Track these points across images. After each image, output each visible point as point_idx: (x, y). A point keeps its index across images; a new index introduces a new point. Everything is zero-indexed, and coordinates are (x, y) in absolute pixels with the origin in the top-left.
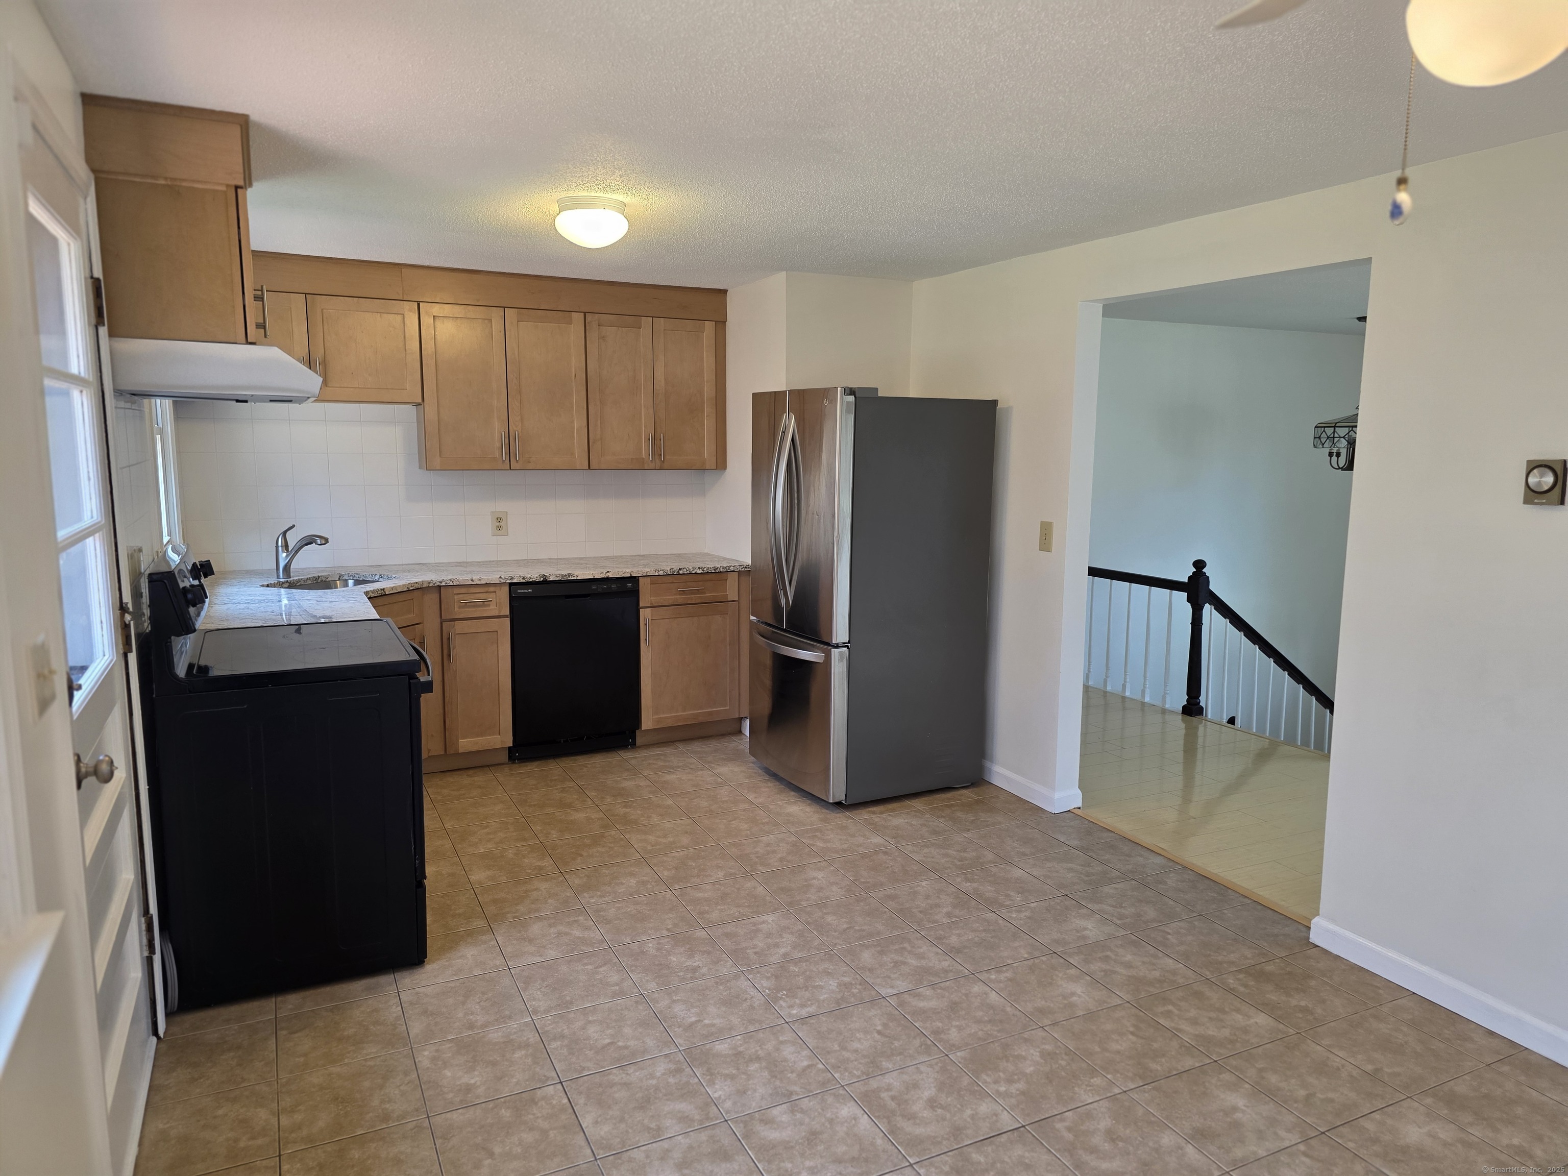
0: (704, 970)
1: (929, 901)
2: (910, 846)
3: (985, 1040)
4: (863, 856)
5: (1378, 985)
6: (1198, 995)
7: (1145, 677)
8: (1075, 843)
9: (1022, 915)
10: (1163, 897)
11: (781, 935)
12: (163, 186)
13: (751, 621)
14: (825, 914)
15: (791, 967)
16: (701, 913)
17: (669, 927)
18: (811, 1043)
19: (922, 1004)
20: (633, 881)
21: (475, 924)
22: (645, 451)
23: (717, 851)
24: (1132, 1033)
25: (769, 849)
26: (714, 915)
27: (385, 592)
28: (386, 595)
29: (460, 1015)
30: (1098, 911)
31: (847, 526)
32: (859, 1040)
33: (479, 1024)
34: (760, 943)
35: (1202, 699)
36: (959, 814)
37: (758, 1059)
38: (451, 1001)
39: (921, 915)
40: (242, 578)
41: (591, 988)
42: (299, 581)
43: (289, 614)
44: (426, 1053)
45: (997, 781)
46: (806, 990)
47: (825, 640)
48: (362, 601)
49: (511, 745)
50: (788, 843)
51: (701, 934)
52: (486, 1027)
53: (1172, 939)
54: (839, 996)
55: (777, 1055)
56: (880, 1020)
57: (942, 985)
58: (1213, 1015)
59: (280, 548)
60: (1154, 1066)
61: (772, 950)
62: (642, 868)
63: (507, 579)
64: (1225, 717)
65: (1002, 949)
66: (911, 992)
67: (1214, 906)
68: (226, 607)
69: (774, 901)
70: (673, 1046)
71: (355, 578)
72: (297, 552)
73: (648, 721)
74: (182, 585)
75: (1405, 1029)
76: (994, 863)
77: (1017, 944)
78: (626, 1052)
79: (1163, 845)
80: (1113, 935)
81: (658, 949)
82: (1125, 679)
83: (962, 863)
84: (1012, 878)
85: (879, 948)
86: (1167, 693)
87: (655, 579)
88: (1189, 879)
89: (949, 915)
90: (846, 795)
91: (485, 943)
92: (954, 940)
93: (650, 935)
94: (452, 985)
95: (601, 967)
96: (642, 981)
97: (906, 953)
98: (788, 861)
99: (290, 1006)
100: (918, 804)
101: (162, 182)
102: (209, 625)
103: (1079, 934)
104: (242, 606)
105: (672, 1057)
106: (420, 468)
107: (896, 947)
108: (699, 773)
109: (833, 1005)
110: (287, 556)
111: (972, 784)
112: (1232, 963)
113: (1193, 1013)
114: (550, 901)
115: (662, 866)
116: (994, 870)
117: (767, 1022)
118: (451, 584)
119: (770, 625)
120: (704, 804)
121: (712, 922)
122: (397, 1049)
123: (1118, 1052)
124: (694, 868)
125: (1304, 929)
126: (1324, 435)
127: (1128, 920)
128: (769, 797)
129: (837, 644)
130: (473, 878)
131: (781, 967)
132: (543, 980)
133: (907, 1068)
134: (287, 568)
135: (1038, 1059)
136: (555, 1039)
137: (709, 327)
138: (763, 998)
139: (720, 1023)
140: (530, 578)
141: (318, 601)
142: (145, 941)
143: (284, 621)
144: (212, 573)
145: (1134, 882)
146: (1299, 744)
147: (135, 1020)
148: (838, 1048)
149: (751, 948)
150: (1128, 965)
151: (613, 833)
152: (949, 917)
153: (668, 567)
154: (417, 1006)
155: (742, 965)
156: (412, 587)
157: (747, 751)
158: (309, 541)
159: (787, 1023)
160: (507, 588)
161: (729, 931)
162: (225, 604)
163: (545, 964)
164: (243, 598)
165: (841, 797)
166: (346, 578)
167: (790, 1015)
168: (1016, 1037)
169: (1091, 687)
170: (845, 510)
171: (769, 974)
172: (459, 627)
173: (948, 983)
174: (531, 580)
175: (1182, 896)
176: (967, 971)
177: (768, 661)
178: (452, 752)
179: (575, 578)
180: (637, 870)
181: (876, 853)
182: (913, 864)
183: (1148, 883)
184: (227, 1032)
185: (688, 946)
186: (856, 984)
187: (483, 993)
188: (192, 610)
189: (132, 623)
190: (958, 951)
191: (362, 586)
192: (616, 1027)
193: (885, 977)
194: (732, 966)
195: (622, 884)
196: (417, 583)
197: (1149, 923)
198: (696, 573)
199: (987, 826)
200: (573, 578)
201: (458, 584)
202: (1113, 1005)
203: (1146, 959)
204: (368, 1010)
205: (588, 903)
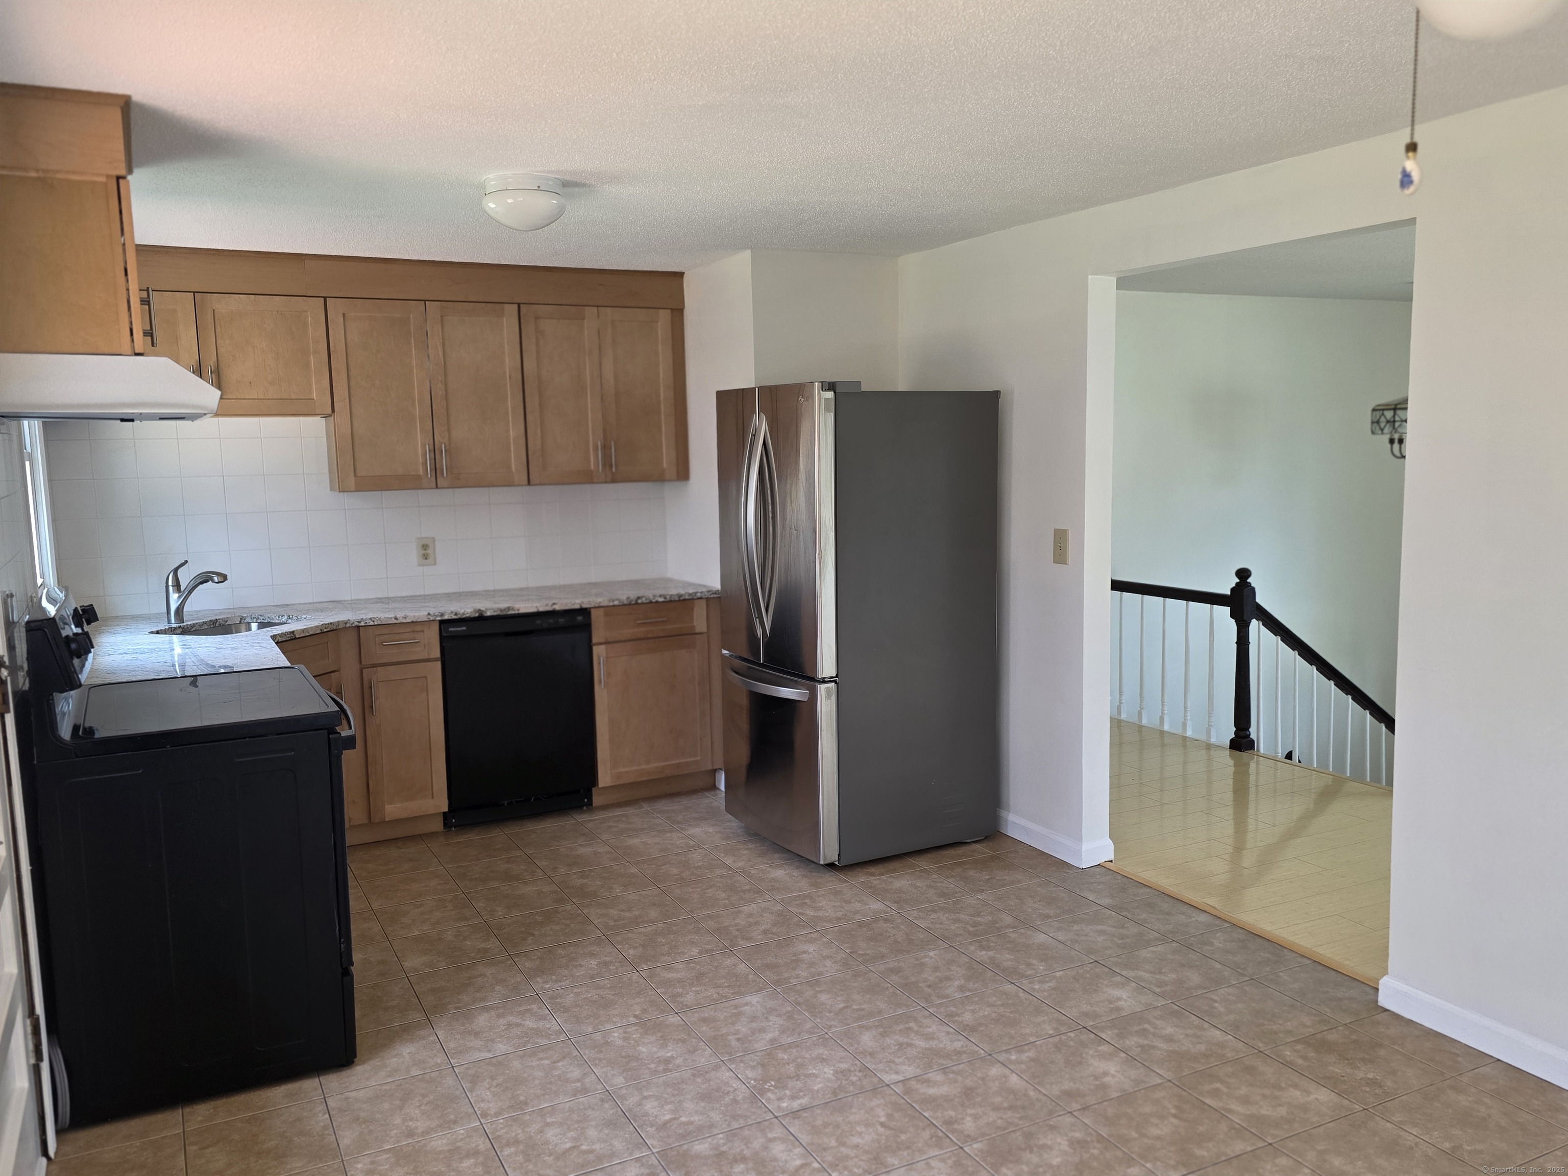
0: (679, 1061)
1: (938, 974)
2: (915, 911)
3: (1005, 1129)
4: (861, 925)
5: (1457, 1052)
6: (1250, 1070)
7: (1185, 708)
8: (1107, 901)
9: (1046, 986)
10: (1209, 960)
11: (767, 1018)
12: (33, 179)
13: (723, 656)
14: (818, 992)
15: (780, 1055)
16: (674, 996)
17: (637, 1013)
18: (805, 1138)
19: (932, 1091)
20: (594, 963)
21: (411, 1017)
22: (594, 461)
23: (690, 924)
24: (1175, 1116)
25: (751, 920)
26: (689, 998)
27: (295, 636)
28: (296, 638)
29: (398, 1121)
30: (1133, 978)
31: (831, 540)
32: (860, 1134)
33: (420, 1131)
34: (743, 1028)
35: (1253, 730)
36: (972, 873)
37: (743, 1159)
38: (386, 1106)
39: (929, 990)
40: (127, 625)
41: (548, 1086)
42: (193, 626)
43: (183, 666)
44: (360, 1166)
45: (1012, 832)
46: (797, 1080)
47: (809, 674)
48: (269, 647)
49: (446, 810)
50: (772, 913)
51: (674, 1019)
52: (428, 1133)
53: (1219, 1007)
54: (836, 1086)
55: (766, 1153)
56: (883, 1110)
57: (954, 1068)
58: (1267, 1092)
59: (171, 589)
60: (1199, 1152)
61: (757, 1035)
62: (603, 948)
63: (437, 616)
64: (1280, 751)
65: (1023, 1025)
66: (919, 1078)
67: (1268, 969)
68: (111, 658)
69: (758, 980)
70: (644, 1149)
71: (259, 621)
72: (190, 592)
73: (605, 777)
74: (64, 633)
75: (1487, 1101)
76: (1013, 928)
77: (1040, 1019)
78: (591, 1157)
79: (1211, 901)
80: (1151, 1004)
81: (625, 1039)
82: (1163, 710)
83: (976, 928)
84: (1033, 944)
85: (881, 1030)
86: (1211, 726)
87: (610, 610)
88: (1239, 939)
89: (961, 989)
90: (839, 855)
91: (424, 1038)
92: (967, 1017)
93: (615, 1023)
94: (387, 1087)
95: (559, 1061)
96: (606, 1076)
97: (913, 1035)
98: (773, 933)
99: (200, 1118)
100: (923, 863)
101: (33, 174)
102: (92, 680)
103: (1112, 1006)
104: (129, 657)
105: (644, 1160)
106: (332, 489)
107: (901, 1027)
108: (666, 836)
109: (829, 1096)
110: (179, 597)
111: (986, 837)
112: (1289, 1032)
113: (1244, 1090)
114: (497, 988)
115: (627, 944)
116: (1013, 936)
117: (753, 1117)
118: (372, 623)
119: (745, 660)
120: (675, 871)
121: (686, 1005)
122: (326, 1162)
123: (1158, 1138)
124: (664, 945)
125: (1371, 991)
126: (1383, 419)
127: (1168, 988)
128: (750, 861)
129: (824, 678)
130: (407, 964)
131: (768, 1055)
132: (493, 1078)
133: (917, 1164)
134: (179, 611)
135: (1067, 1148)
136: (508, 1144)
137: (664, 316)
138: (748, 1091)
139: (699, 1120)
140: (464, 614)
141: (217, 649)
142: (31, 1046)
143: (177, 672)
144: (96, 619)
145: (1175, 944)
146: (1368, 780)
147: (22, 1139)
148: (835, 1144)
149: (733, 1034)
150: (1169, 1039)
151: (569, 908)
152: (962, 991)
153: (624, 595)
154: (346, 1113)
155: (722, 1053)
156: (326, 628)
157: (723, 807)
158: (205, 578)
159: (776, 1117)
160: (436, 627)
161: (706, 1015)
162: (110, 655)
163: (494, 1060)
164: (130, 647)
165: (833, 857)
166: (248, 620)
167: (779, 1108)
168: (1041, 1124)
169: (1123, 721)
170: (827, 524)
171: (755, 1063)
172: (382, 672)
173: (961, 1066)
174: (464, 616)
175: (1231, 958)
176: (983, 1052)
177: (744, 701)
178: (377, 821)
179: (516, 612)
180: (598, 949)
181: (876, 920)
182: (920, 931)
183: (1192, 944)
184: (128, 1150)
185: (660, 1034)
186: (855, 1070)
187: (424, 1096)
188: (76, 661)
189: (9, 679)
190: (973, 1029)
191: (268, 629)
192: (579, 1129)
193: (888, 1062)
194: (711, 1055)
195: (581, 966)
196: (331, 623)
197: (1193, 991)
198: (657, 602)
199: (1003, 886)
200: (513, 612)
201: (379, 623)
202: (1151, 1084)
203: (1189, 1032)
204: (291, 1120)
205: (542, 988)
